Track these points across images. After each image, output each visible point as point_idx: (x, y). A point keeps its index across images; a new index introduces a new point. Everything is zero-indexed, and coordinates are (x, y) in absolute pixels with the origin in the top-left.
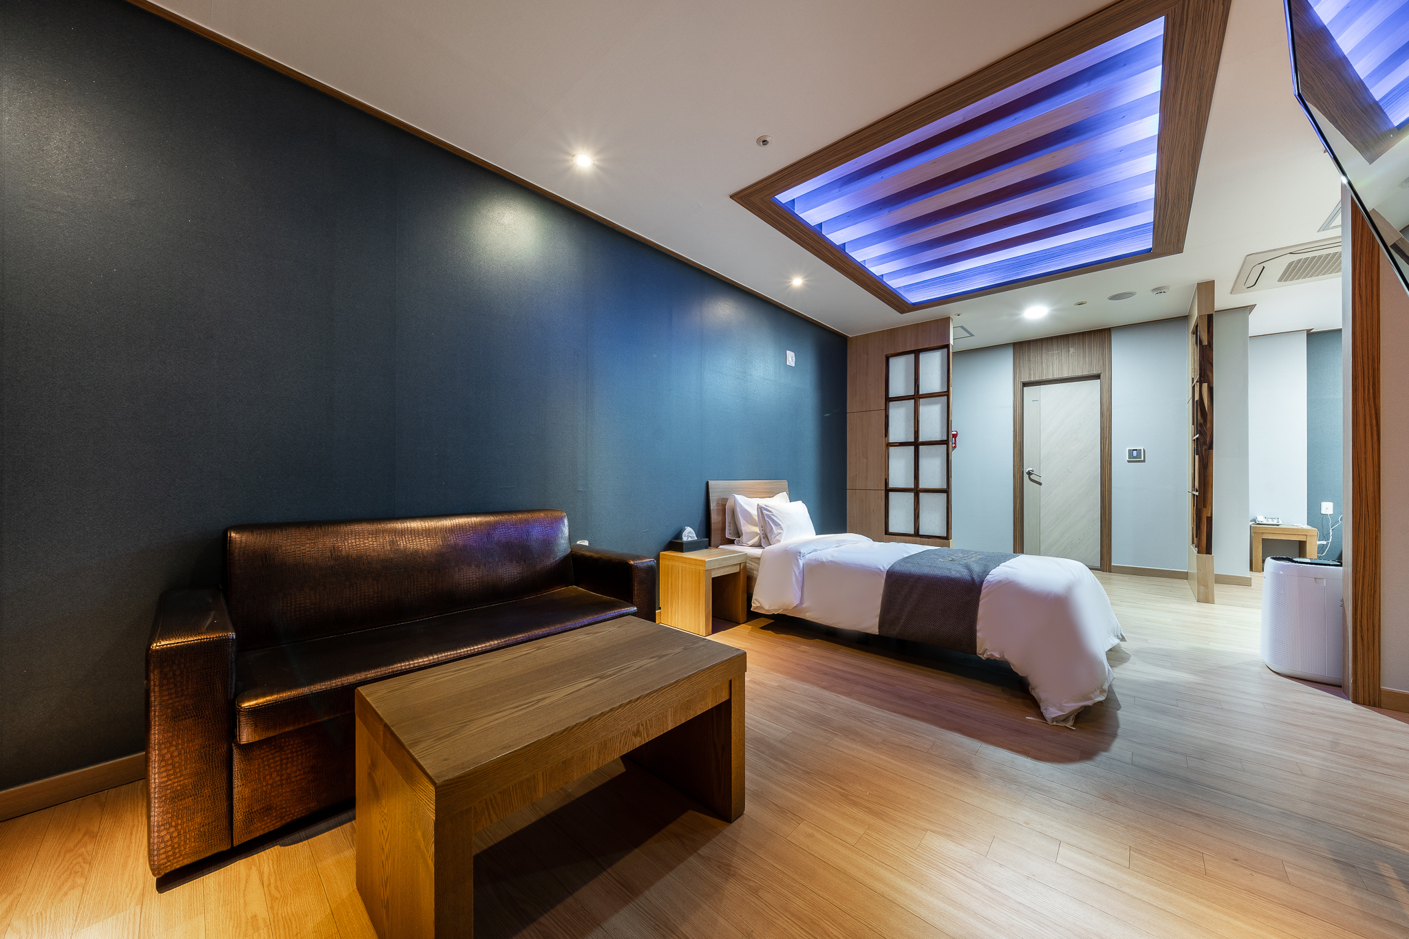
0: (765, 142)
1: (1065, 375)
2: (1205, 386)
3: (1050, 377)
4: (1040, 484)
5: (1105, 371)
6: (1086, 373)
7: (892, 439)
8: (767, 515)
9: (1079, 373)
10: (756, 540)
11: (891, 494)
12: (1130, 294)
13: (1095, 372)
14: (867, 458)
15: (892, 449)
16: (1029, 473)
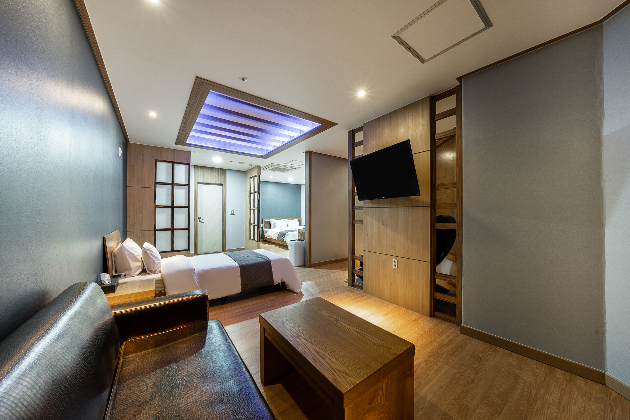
0: (243, 79)
1: (213, 182)
2: (259, 194)
3: (208, 182)
4: (203, 223)
5: (225, 183)
6: (219, 183)
7: (157, 204)
8: (150, 253)
9: (217, 183)
10: (140, 270)
11: (157, 232)
12: (244, 163)
13: (222, 183)
14: (142, 213)
15: (157, 209)
16: (199, 218)
